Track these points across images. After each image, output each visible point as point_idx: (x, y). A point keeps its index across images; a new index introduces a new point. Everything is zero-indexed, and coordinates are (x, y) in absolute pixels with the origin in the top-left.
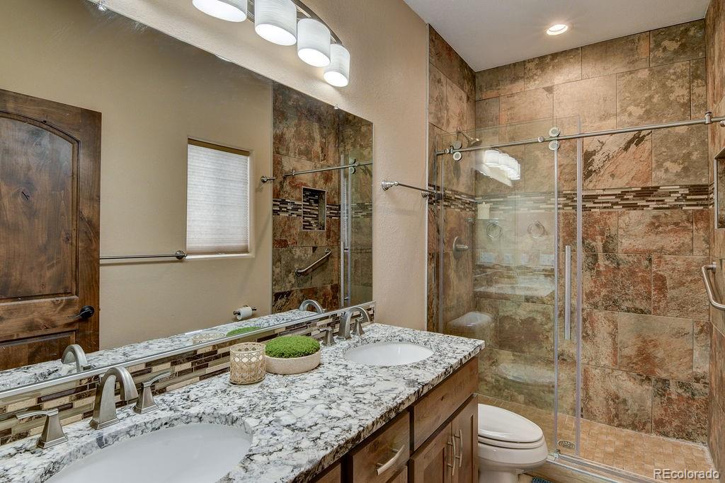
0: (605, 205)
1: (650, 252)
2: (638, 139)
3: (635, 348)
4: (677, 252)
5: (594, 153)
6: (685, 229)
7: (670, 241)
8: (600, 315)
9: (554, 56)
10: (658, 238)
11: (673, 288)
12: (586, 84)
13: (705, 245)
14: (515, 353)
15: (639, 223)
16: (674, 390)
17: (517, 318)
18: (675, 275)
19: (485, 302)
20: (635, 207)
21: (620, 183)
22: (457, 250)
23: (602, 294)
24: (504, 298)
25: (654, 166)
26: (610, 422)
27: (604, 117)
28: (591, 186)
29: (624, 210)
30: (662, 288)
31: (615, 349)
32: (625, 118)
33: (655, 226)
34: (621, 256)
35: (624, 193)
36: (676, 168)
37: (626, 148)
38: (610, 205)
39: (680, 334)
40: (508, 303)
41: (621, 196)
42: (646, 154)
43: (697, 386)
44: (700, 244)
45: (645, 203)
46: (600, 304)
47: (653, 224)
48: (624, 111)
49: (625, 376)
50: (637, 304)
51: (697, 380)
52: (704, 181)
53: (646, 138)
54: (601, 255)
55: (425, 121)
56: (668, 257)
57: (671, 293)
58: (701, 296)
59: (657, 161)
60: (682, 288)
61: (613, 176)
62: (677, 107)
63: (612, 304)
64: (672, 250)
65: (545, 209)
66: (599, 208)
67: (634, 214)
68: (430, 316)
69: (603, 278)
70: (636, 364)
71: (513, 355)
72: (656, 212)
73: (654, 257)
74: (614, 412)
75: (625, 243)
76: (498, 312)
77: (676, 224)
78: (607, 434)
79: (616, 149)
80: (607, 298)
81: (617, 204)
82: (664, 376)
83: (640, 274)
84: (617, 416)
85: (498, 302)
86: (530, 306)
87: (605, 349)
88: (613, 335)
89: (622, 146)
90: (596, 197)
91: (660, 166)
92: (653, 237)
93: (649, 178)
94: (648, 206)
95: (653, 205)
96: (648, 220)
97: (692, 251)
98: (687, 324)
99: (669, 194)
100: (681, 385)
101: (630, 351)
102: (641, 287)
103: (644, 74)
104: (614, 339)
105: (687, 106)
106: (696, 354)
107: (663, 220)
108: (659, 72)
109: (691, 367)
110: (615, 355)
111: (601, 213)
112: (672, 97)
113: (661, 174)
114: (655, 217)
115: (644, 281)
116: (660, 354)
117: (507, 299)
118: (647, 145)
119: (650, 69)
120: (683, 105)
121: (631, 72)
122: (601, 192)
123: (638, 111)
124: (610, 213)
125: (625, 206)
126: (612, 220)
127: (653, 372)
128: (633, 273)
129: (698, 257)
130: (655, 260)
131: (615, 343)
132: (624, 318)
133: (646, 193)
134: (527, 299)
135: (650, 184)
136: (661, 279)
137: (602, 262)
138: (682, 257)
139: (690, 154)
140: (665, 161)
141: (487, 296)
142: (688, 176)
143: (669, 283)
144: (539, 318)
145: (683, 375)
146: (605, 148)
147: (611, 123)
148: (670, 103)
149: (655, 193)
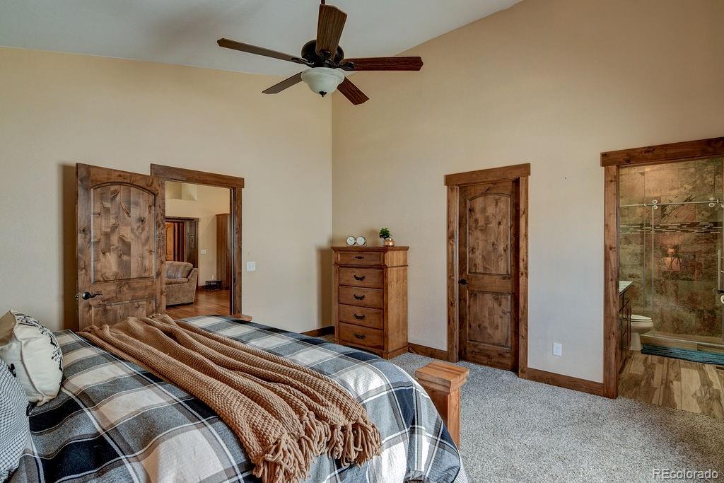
0: (672, 231)
1: (695, 252)
3: (687, 297)
5: (666, 206)
7: (704, 247)
8: (669, 282)
10: (699, 246)
12: (663, 172)
15: (689, 239)
16: (706, 314)
20: (687, 232)
21: (680, 220)
25: (697, 213)
26: (674, 332)
27: (673, 189)
28: (665, 221)
29: (682, 233)
31: (677, 298)
32: (682, 190)
34: (680, 254)
35: (682, 225)
36: (707, 214)
38: (675, 230)
39: (709, 289)
41: (680, 226)
42: (693, 208)
43: (717, 312)
45: (692, 230)
46: (670, 277)
47: (696, 239)
48: (682, 186)
49: (682, 310)
50: (689, 277)
52: (720, 221)
56: (703, 255)
59: (698, 211)
60: (710, 268)
61: (676, 217)
62: (708, 187)
63: (676, 277)
64: (705, 251)
65: (640, 232)
66: (669, 232)
67: (687, 234)
70: (688, 304)
72: (697, 234)
73: (696, 254)
74: (676, 327)
75: (682, 249)
77: (708, 239)
79: (678, 204)
80: (673, 274)
81: (678, 230)
82: (702, 308)
83: (690, 263)
84: (678, 329)
87: (672, 298)
88: (676, 291)
90: (668, 226)
91: (700, 213)
92: (696, 245)
93: (694, 219)
94: (694, 231)
95: (696, 231)
96: (694, 238)
97: (715, 252)
99: (704, 226)
100: (709, 312)
101: (685, 298)
102: (690, 269)
103: (692, 170)
104: (676, 293)
105: (713, 186)
106: (716, 297)
107: (701, 238)
108: (700, 170)
109: (714, 303)
110: (677, 301)
111: (670, 235)
112: (706, 182)
113: (699, 217)
114: (698, 236)
115: (692, 266)
116: (699, 298)
119: (696, 168)
121: (686, 169)
122: (670, 224)
123: (689, 187)
124: (674, 234)
125: (682, 231)
126: (676, 238)
127: (696, 307)
128: (686, 262)
130: (697, 256)
131: (677, 295)
132: (682, 283)
133: (693, 225)
135: (694, 221)
136: (700, 264)
138: (710, 255)
139: (714, 209)
140: (702, 211)
142: (713, 218)
143: (704, 266)
144: (637, 285)
146: (672, 204)
147: (675, 192)
148: (705, 185)
149: (697, 225)
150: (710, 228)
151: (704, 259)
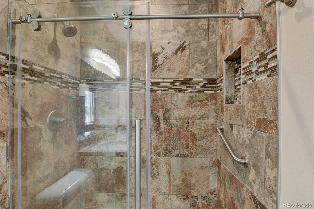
0: (164, 89)
1: (188, 118)
2: (182, 48)
3: (181, 179)
4: (201, 119)
5: (158, 54)
6: (205, 104)
7: (198, 112)
8: (161, 160)
10: (192, 110)
11: (200, 140)
12: (155, 8)
13: (215, 114)
14: (110, 194)
15: (182, 100)
16: (200, 201)
17: (111, 168)
18: (201, 132)
19: (88, 159)
20: (180, 90)
21: (173, 75)
22: (53, 123)
23: (163, 146)
24: (101, 155)
25: (190, 65)
27: (164, 32)
28: (156, 76)
29: (175, 92)
30: (194, 141)
31: (170, 181)
32: (175, 34)
33: (191, 102)
34: (173, 121)
35: (175, 81)
36: (201, 68)
37: (176, 53)
38: (167, 89)
39: (203, 167)
40: (104, 158)
41: (173, 83)
42: (186, 58)
43: (211, 197)
44: (213, 114)
45: (186, 88)
46: (161, 153)
47: (190, 101)
48: (175, 29)
49: (175, 198)
51: (211, 193)
52: (214, 76)
53: (187, 48)
54: (162, 121)
56: (197, 122)
57: (199, 143)
58: (213, 144)
59: (192, 63)
60: (204, 140)
61: (169, 70)
62: (202, 31)
63: (168, 153)
64: (199, 117)
66: (161, 90)
67: (180, 94)
69: (163, 136)
70: (181, 189)
71: (108, 195)
72: (191, 94)
73: (190, 121)
75: (175, 113)
76: (97, 166)
77: (201, 101)
79: (171, 53)
80: (166, 149)
81: (171, 88)
82: (195, 194)
83: (183, 133)
85: (97, 158)
86: (119, 159)
87: (165, 182)
88: (169, 173)
89: (174, 51)
90: (159, 83)
91: (193, 66)
92: (189, 109)
93: (188, 73)
94: (187, 90)
95: (189, 89)
96: (187, 99)
97: (209, 117)
98: (206, 161)
99: (197, 83)
100: (204, 198)
101: (178, 182)
102: (184, 141)
104: (169, 175)
105: (207, 31)
106: (211, 178)
107: (195, 99)
108: (193, 8)
109: (208, 187)
110: (170, 185)
111: (162, 94)
112: (200, 24)
113: (193, 71)
114: (191, 97)
115: (186, 137)
116: (193, 181)
117: (103, 155)
118: (187, 52)
119: (189, 6)
120: (205, 30)
121: (179, 5)
122: (162, 80)
123: (183, 31)
124: (167, 94)
125: (175, 90)
126: (168, 99)
127: (190, 193)
128: (179, 132)
129: (211, 121)
130: (191, 124)
131: (170, 178)
132: (175, 161)
133: (185, 82)
134: (117, 155)
135: (188, 77)
136: (194, 135)
137: (163, 126)
138: (204, 121)
139: (208, 60)
140: (196, 63)
141: (90, 154)
142: (207, 73)
143: (198, 137)
144: (125, 167)
145: (204, 193)
146: (165, 52)
147: (168, 36)
148: (198, 28)
149: (191, 82)
150: (204, 86)
151: (199, 127)
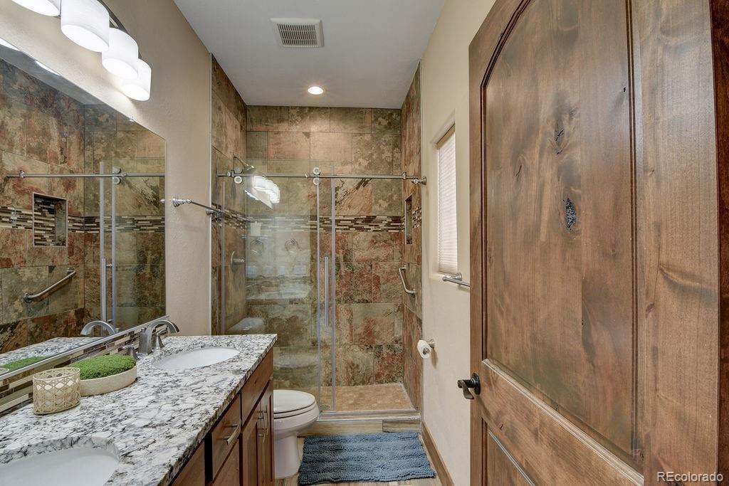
0: (345, 227)
1: (371, 260)
2: (364, 182)
3: (363, 328)
4: (385, 260)
5: (337, 188)
6: (390, 245)
7: (381, 253)
8: (342, 307)
9: (311, 109)
10: (376, 251)
11: (384, 284)
12: (333, 136)
13: (400, 255)
14: (282, 348)
15: (365, 240)
16: (385, 351)
17: (284, 318)
18: (385, 275)
19: (256, 308)
20: (361, 229)
21: (354, 212)
22: (235, 264)
23: (344, 292)
24: (272, 302)
25: (373, 202)
26: (349, 384)
27: (344, 163)
29: (356, 231)
30: (378, 285)
31: (351, 331)
32: (357, 166)
33: (374, 242)
34: (355, 264)
35: (356, 219)
36: (385, 205)
37: (357, 188)
38: (348, 227)
39: (388, 314)
40: (276, 307)
41: (354, 221)
42: (369, 193)
43: (397, 346)
44: (397, 255)
45: (368, 227)
46: (342, 299)
48: (356, 161)
49: (357, 349)
50: (365, 298)
51: (397, 342)
52: (399, 214)
53: (370, 182)
54: (342, 264)
55: (209, 144)
56: (381, 264)
57: (383, 287)
58: (398, 287)
59: (375, 199)
60: (388, 284)
61: (349, 206)
62: (386, 164)
63: (349, 299)
64: (383, 259)
65: (303, 228)
66: (341, 229)
67: (362, 234)
68: (214, 325)
69: (344, 280)
70: (364, 338)
71: (281, 349)
72: (374, 233)
73: (373, 263)
74: (351, 375)
75: (357, 255)
76: (267, 316)
77: (385, 241)
78: (348, 392)
79: (352, 187)
80: (346, 294)
81: (352, 227)
82: (379, 343)
83: (366, 276)
84: (353, 378)
85: (268, 307)
86: (293, 307)
87: (346, 332)
88: (350, 321)
89: (355, 185)
91: (376, 202)
92: (373, 250)
93: (370, 211)
94: (370, 229)
95: (373, 228)
96: (370, 238)
97: (393, 259)
98: (390, 306)
99: (381, 222)
100: (389, 347)
101: (360, 330)
102: (366, 285)
103: (368, 137)
104: (351, 324)
105: (391, 164)
106: (396, 325)
107: (378, 239)
108: (376, 138)
109: (394, 334)
110: (351, 335)
111: (342, 233)
112: (383, 156)
113: (376, 207)
114: (374, 237)
115: (369, 280)
116: (377, 329)
117: (275, 303)
118: (369, 187)
119: (372, 135)
120: (389, 163)
121: (361, 135)
122: (343, 218)
123: (365, 163)
124: (348, 233)
125: (357, 228)
126: (349, 238)
127: (373, 342)
128: (361, 275)
129: (397, 263)
130: (374, 266)
131: (351, 327)
132: (357, 308)
133: (369, 220)
134: (291, 302)
135: (371, 214)
136: (377, 278)
137: (343, 268)
138: (388, 263)
139: (392, 196)
140: (380, 199)
141: (259, 303)
142: (391, 210)
143: (382, 281)
144: (300, 316)
145: (389, 341)
146: (345, 186)
147: (348, 168)
148: (382, 161)
149: (374, 220)
150: (388, 224)
151: (382, 270)
